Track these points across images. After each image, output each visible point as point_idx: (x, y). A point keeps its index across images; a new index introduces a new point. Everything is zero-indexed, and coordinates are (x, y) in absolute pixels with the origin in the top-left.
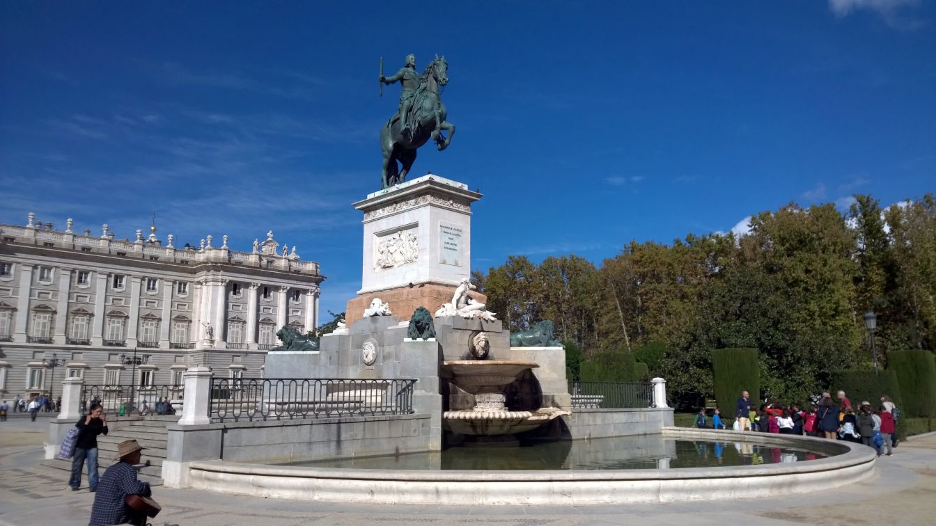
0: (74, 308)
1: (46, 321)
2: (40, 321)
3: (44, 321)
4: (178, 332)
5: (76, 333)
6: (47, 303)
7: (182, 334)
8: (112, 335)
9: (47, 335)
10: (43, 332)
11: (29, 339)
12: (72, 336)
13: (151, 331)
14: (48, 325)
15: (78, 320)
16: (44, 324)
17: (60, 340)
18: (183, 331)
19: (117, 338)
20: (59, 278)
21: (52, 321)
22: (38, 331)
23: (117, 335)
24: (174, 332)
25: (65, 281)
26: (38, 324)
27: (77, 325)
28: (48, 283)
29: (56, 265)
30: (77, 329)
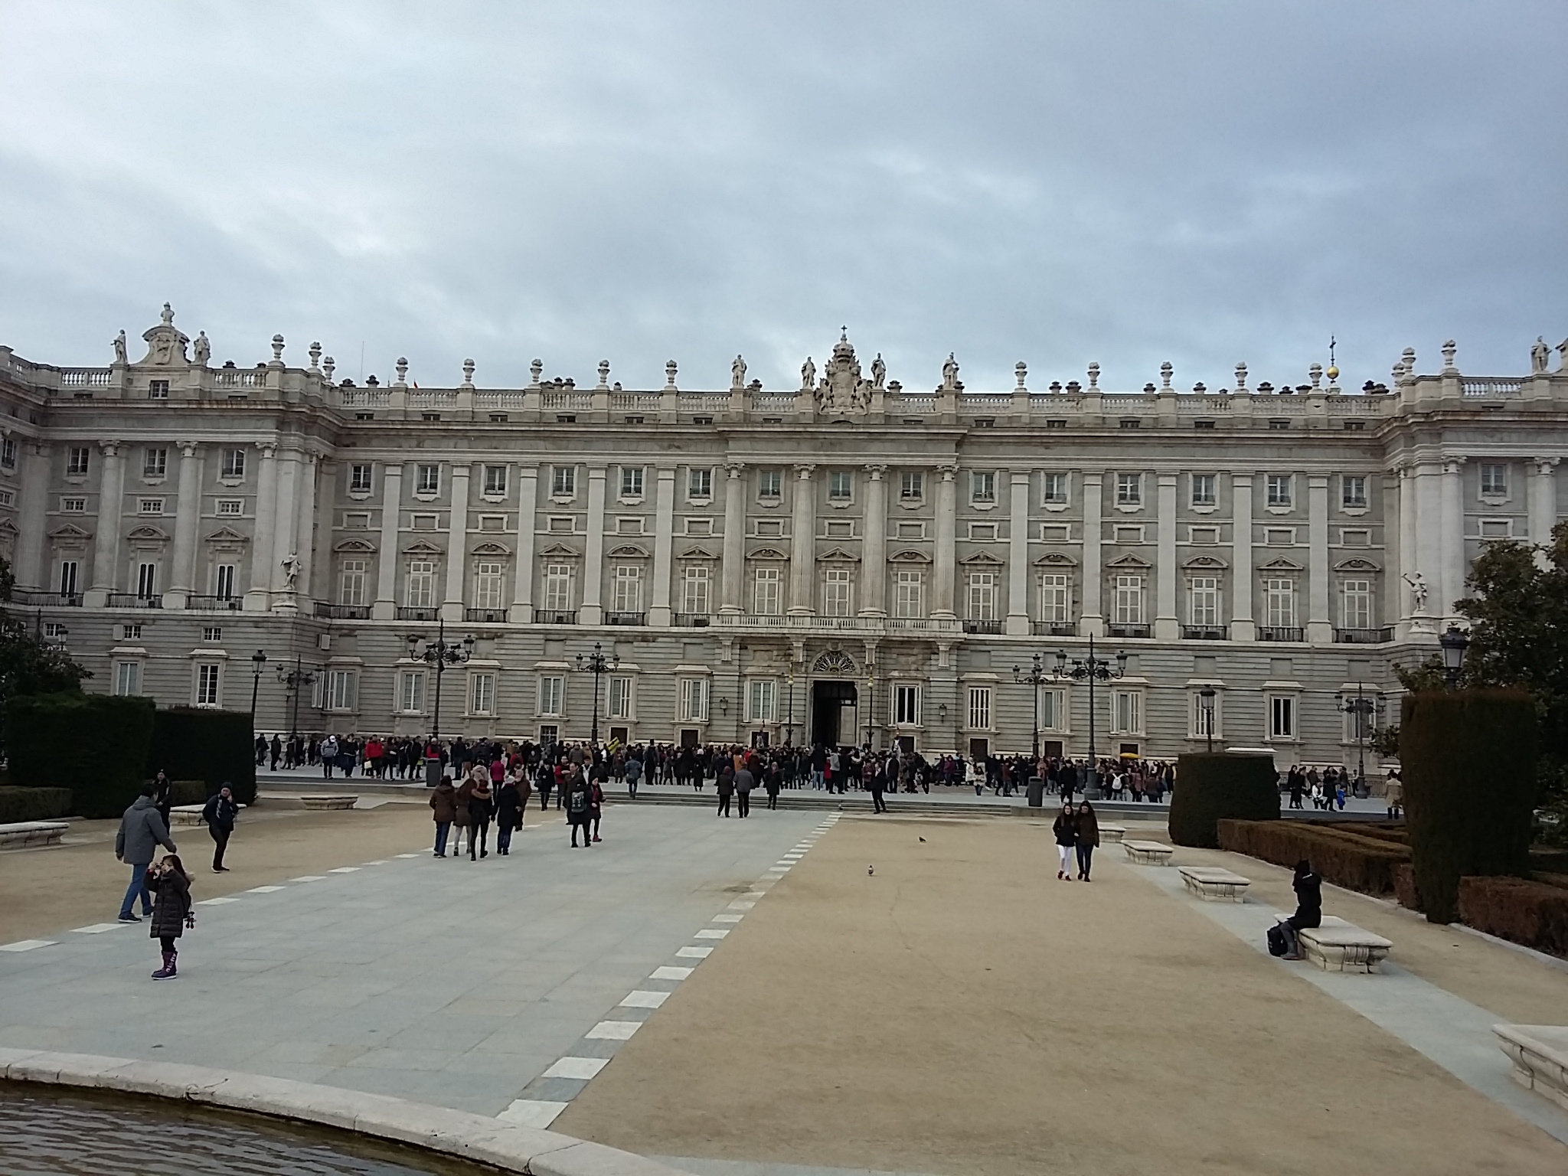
1: (1063, 588)
2: (1054, 586)
3: (1060, 587)
4: (1351, 599)
5: (1123, 611)
6: (1061, 550)
7: (1362, 606)
8: (1199, 612)
9: (1068, 617)
10: (1060, 611)
11: (1034, 627)
12: (1115, 619)
13: (1286, 599)
14: (1068, 597)
15: (1124, 583)
16: (1061, 593)
18: (1362, 599)
19: (1209, 620)
20: (1082, 493)
21: (1077, 588)
22: (1049, 608)
23: (1210, 613)
24: (1343, 601)
25: (1093, 499)
26: (1049, 593)
27: (1124, 594)
28: (1061, 507)
29: (1074, 465)
30: (1124, 600)
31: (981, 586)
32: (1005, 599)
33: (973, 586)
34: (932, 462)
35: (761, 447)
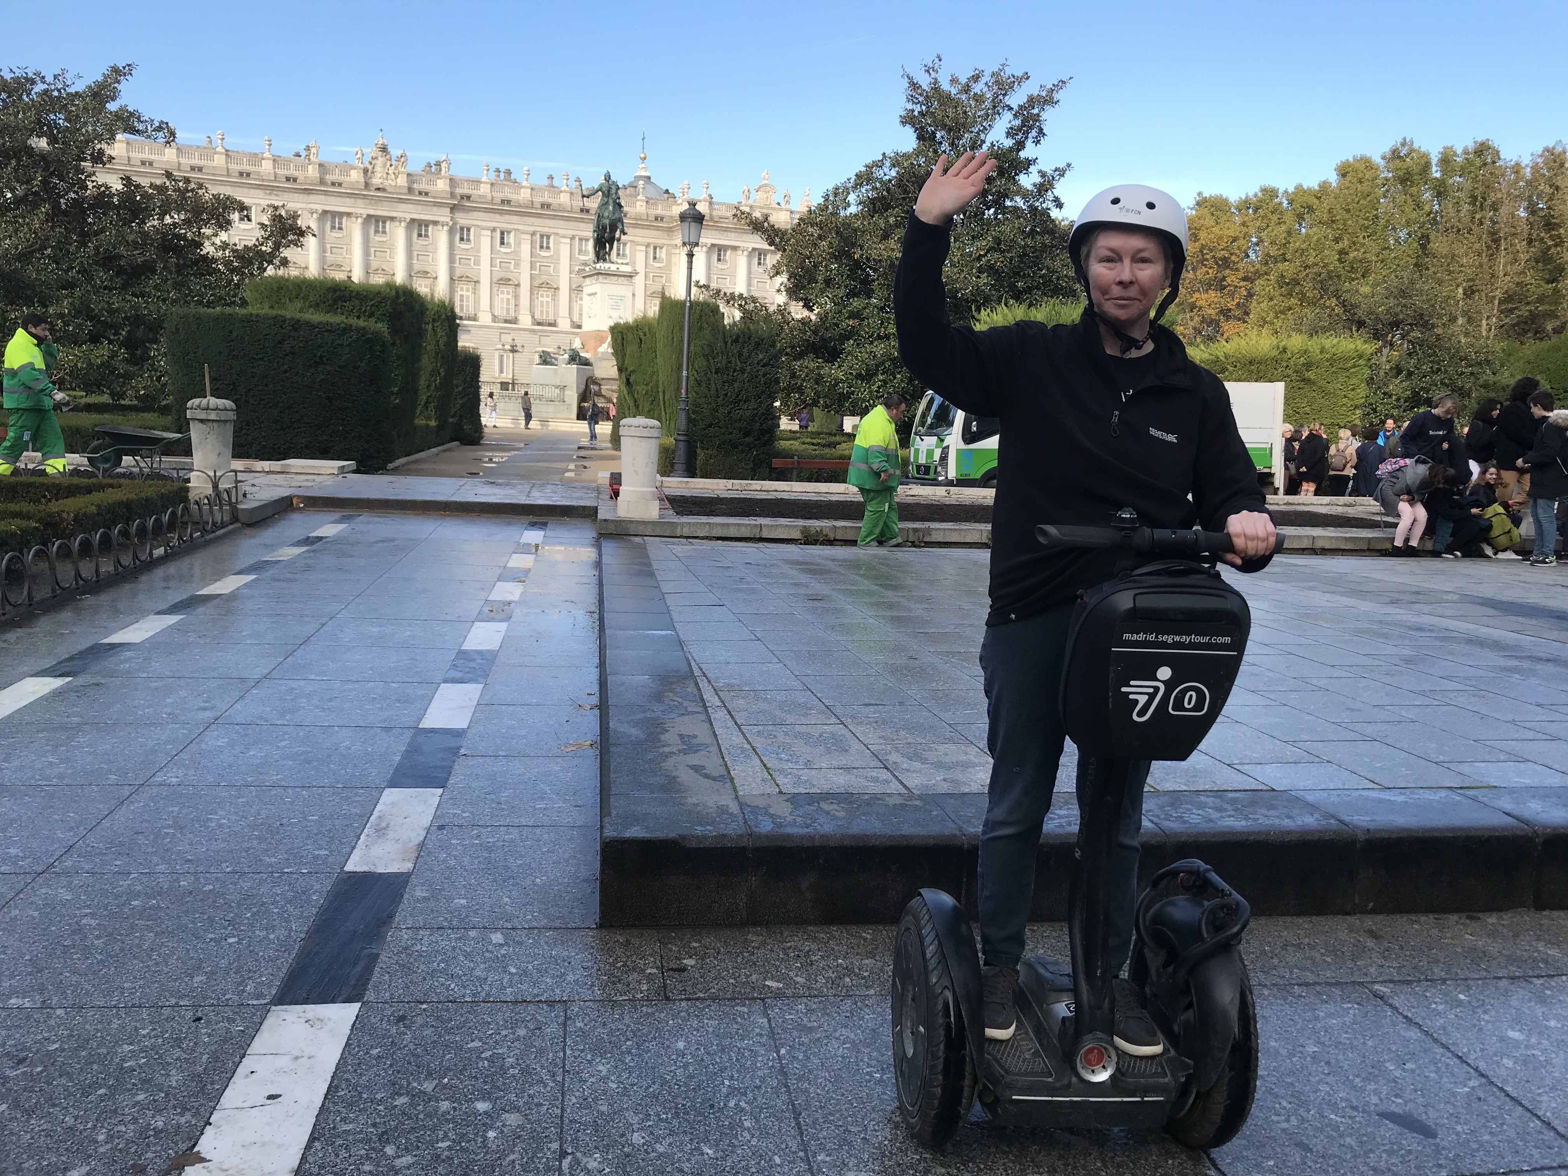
0: (536, 284)
1: (510, 297)
2: (505, 295)
5: (542, 312)
6: (509, 275)
9: (512, 313)
10: (508, 310)
11: (495, 318)
12: (538, 316)
14: (512, 302)
15: (542, 296)
16: (508, 300)
17: (525, 321)
20: (520, 244)
21: (516, 297)
22: (502, 308)
25: (526, 248)
26: (502, 299)
27: (542, 302)
28: (508, 250)
29: (516, 227)
30: (542, 306)
31: (464, 293)
32: (477, 302)
33: (460, 293)
34: (436, 218)
35: (332, 199)
